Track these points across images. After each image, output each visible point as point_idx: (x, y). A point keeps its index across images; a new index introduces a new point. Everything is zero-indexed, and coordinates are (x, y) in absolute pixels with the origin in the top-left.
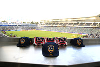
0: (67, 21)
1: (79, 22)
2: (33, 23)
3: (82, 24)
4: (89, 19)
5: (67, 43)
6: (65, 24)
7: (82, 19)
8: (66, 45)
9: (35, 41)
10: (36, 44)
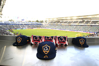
0: (71, 19)
1: (84, 21)
2: (37, 21)
3: (88, 22)
4: (95, 16)
5: (67, 43)
6: (70, 22)
7: (88, 17)
8: (66, 45)
9: (32, 40)
10: (32, 43)
